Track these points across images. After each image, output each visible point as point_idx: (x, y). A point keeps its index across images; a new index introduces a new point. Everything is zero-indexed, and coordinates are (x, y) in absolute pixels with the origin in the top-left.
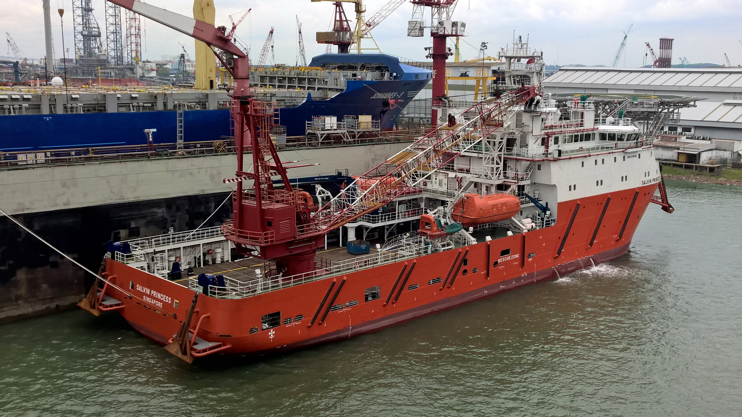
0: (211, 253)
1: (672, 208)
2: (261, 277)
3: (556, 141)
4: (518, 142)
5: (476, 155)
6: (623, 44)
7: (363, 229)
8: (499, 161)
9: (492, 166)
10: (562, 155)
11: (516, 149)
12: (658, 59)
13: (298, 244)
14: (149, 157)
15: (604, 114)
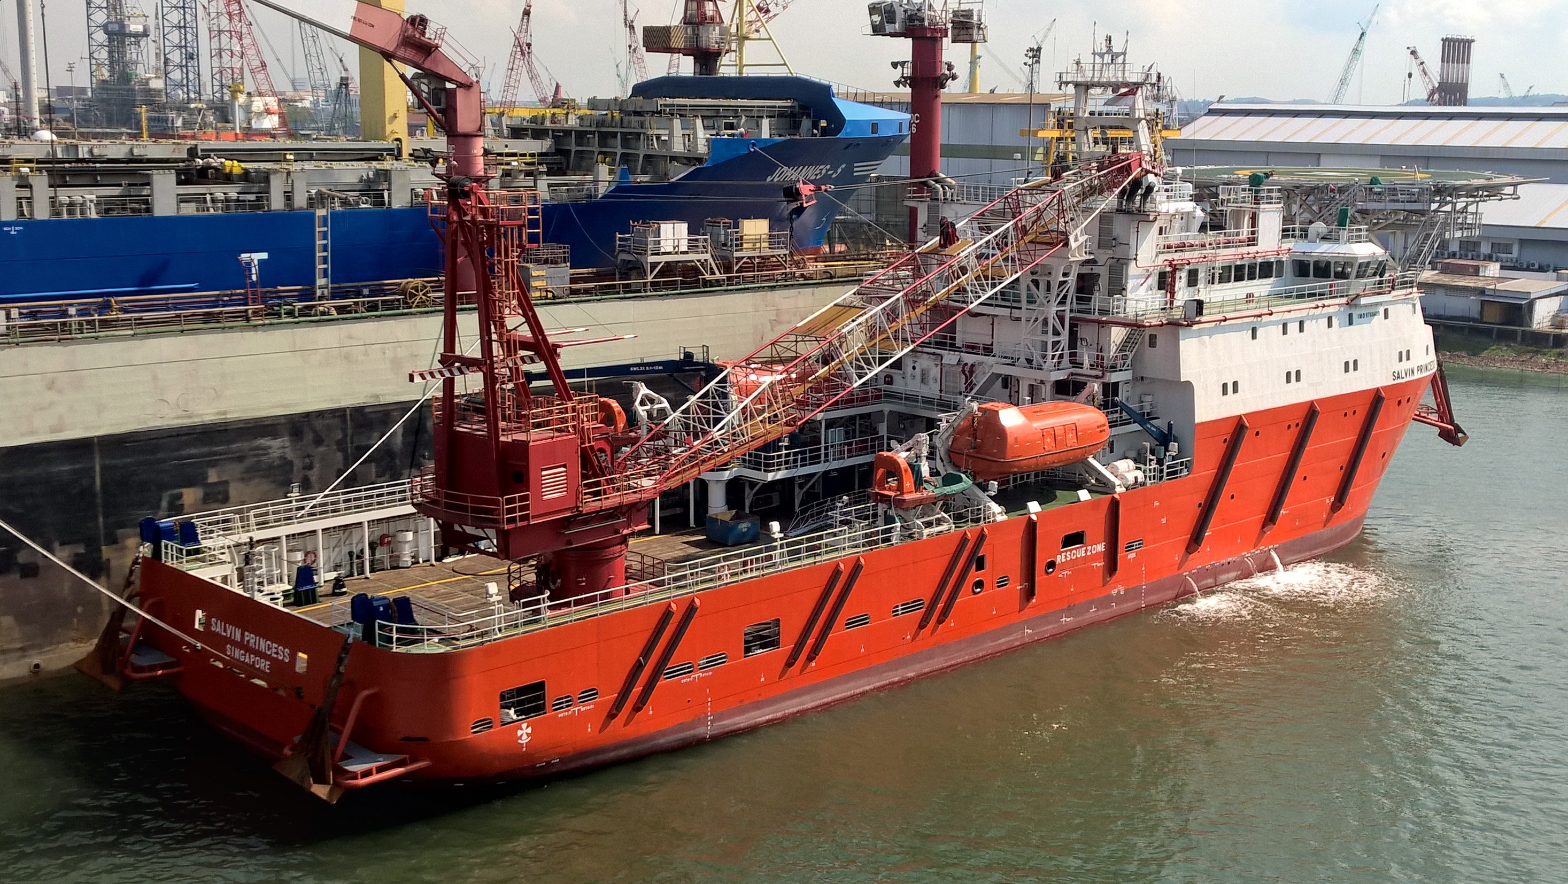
0: (389, 543)
1: (1464, 434)
2: (499, 602)
3: (1193, 279)
4: (1103, 282)
5: (1006, 312)
6: (1356, 51)
7: (743, 485)
8: (1059, 327)
9: (1044, 338)
10: (1204, 312)
11: (1097, 300)
12: (1437, 85)
13: (586, 522)
14: (248, 320)
15: (1307, 216)
